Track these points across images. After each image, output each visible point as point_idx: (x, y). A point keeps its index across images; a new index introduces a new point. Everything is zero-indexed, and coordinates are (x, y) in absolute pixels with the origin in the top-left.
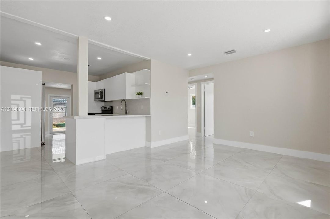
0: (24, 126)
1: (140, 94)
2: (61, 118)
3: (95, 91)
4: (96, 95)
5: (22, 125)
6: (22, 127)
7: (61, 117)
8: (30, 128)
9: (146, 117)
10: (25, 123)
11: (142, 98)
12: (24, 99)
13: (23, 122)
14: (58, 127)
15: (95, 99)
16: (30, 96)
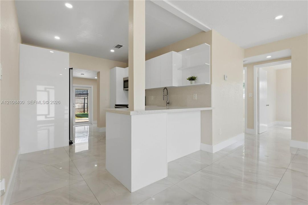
0: (48, 116)
1: (192, 79)
2: (80, 109)
3: (124, 78)
4: (125, 83)
5: (46, 115)
6: (46, 118)
7: (80, 107)
8: (53, 119)
9: (201, 111)
10: (49, 114)
11: (195, 84)
12: (47, 90)
13: (46, 113)
14: (78, 117)
15: (124, 87)
16: (53, 87)
